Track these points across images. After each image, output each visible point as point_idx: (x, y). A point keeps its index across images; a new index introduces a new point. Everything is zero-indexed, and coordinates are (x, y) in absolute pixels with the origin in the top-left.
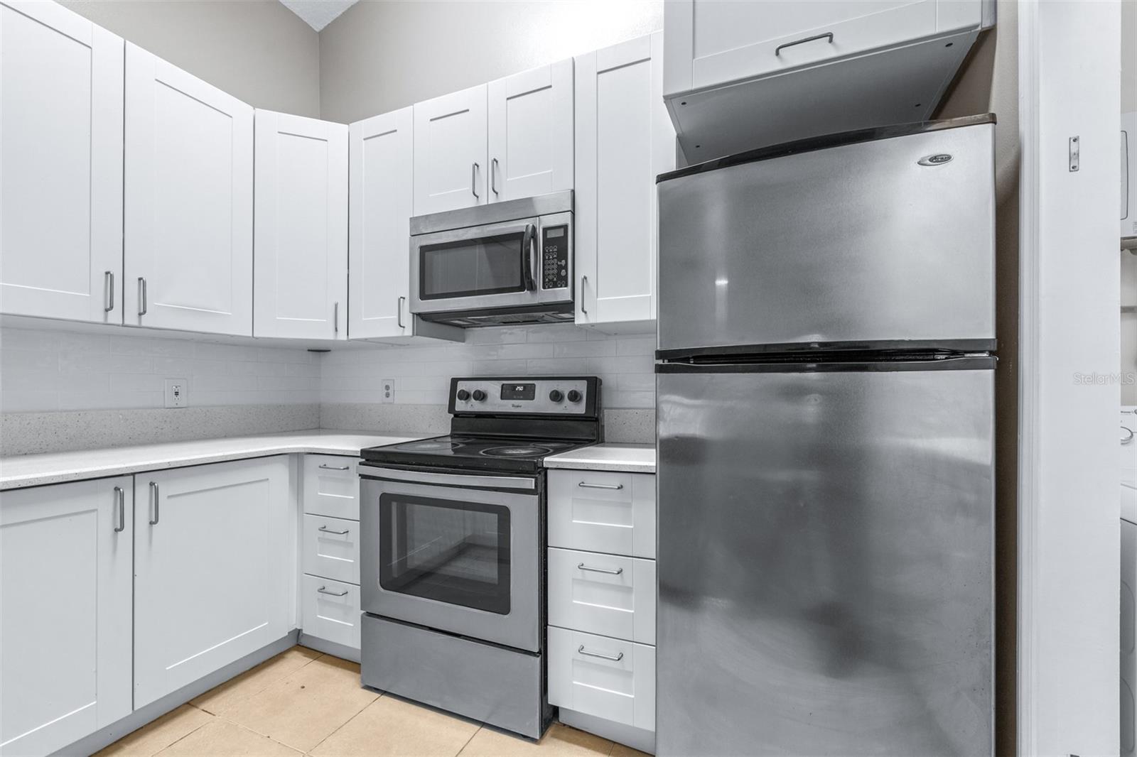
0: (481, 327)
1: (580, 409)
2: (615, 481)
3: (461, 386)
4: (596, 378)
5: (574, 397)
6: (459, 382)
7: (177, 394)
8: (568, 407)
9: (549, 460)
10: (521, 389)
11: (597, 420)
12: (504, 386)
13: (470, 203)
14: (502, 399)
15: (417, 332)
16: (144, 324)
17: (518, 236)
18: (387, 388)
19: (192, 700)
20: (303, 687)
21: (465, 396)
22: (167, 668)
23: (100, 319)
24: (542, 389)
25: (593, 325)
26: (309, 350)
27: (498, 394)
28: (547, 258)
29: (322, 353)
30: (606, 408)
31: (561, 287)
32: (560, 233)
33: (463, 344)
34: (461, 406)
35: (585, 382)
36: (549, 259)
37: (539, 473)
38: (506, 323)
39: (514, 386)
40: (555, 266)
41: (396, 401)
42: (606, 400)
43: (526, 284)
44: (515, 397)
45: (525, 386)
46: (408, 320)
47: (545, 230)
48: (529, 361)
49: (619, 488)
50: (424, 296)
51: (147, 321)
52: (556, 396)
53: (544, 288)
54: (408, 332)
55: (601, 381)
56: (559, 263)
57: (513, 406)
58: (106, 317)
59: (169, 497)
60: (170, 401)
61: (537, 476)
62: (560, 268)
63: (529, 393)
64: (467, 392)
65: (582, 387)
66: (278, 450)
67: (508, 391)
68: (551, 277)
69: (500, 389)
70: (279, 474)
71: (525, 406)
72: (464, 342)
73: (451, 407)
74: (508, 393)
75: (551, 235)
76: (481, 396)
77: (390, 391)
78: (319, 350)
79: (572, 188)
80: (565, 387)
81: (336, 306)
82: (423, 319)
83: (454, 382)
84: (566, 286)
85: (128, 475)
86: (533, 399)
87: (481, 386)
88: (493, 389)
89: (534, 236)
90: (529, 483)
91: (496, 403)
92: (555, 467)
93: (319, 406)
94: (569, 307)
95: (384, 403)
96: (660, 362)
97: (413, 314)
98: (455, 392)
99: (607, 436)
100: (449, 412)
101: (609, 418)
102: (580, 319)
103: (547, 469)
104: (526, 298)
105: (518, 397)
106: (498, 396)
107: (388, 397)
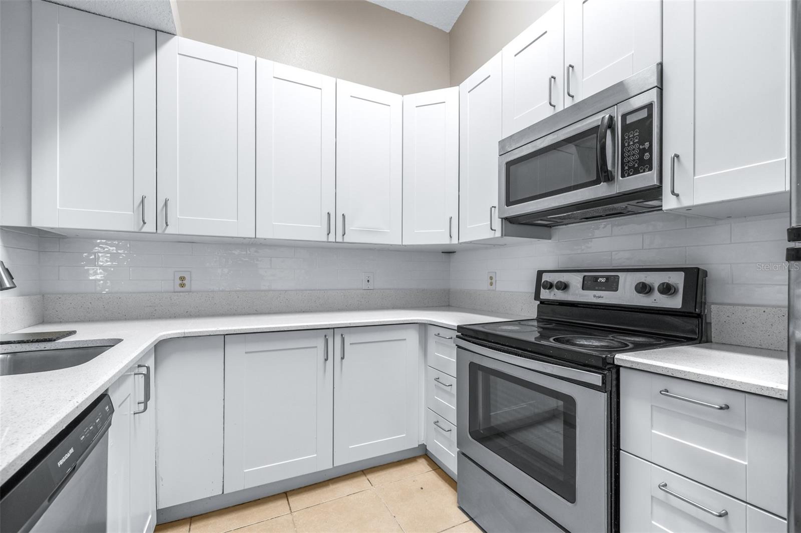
0: (566, 225)
1: (676, 302)
2: (718, 398)
3: (546, 277)
4: (698, 269)
5: (667, 289)
6: (544, 274)
7: (368, 281)
8: (659, 301)
9: (621, 358)
10: (603, 280)
11: (699, 316)
12: (586, 278)
14: (583, 289)
15: (505, 233)
16: (345, 241)
17: (594, 130)
18: (491, 278)
19: (365, 470)
20: (422, 488)
21: (550, 286)
22: (350, 447)
24: (628, 282)
25: (689, 209)
26: (442, 252)
27: (580, 285)
28: (626, 145)
29: (451, 254)
30: (713, 303)
31: (644, 171)
32: (644, 114)
33: (550, 241)
34: (545, 294)
35: (682, 274)
36: (629, 145)
37: (609, 370)
38: (588, 219)
39: (597, 278)
40: (637, 151)
41: (497, 289)
42: (713, 294)
43: (604, 176)
44: (597, 288)
45: (608, 278)
46: (497, 224)
47: (624, 117)
48: (613, 253)
49: (721, 408)
50: (509, 203)
51: (347, 239)
52: (644, 289)
53: (623, 176)
54: (498, 234)
55: (705, 273)
56: (641, 147)
57: (595, 296)
58: (328, 238)
59: (351, 344)
60: (365, 285)
61: (606, 372)
62: (643, 151)
63: (612, 284)
64: (550, 283)
65: (677, 280)
66: (412, 320)
67: (589, 282)
68: (631, 164)
69: (582, 280)
70: (412, 337)
71: (607, 297)
72: (550, 239)
73: (537, 296)
74: (590, 284)
75: (630, 120)
76: (564, 287)
77: (493, 281)
78: (449, 252)
79: (659, 61)
80: (656, 279)
81: (451, 218)
82: (511, 222)
83: (540, 273)
84: (651, 169)
85: (331, 328)
86: (616, 290)
87: (564, 277)
88: (576, 280)
89: (611, 124)
90: (596, 379)
91: (578, 294)
92: (628, 366)
93: (449, 290)
94: (655, 192)
95: (489, 290)
96: (795, 245)
97: (502, 219)
98: (540, 284)
99: (714, 334)
100: (535, 299)
101: (716, 315)
102: (669, 203)
103: (618, 367)
104: (601, 190)
105: (600, 288)
106: (579, 287)
107: (491, 285)
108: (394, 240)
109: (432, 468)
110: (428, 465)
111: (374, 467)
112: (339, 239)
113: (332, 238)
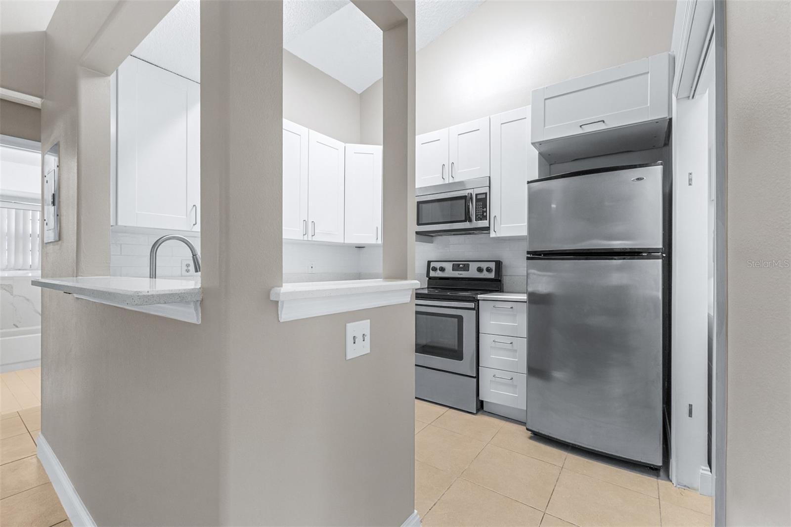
0: (441, 236)
1: (492, 275)
2: (510, 305)
3: (432, 264)
4: (500, 261)
5: (489, 270)
6: (431, 263)
7: (312, 267)
8: (485, 275)
9: (480, 297)
10: (461, 266)
11: (500, 281)
12: (454, 265)
13: (441, 182)
14: (453, 270)
17: (464, 197)
21: (435, 269)
23: (302, 239)
24: (473, 267)
25: (499, 237)
26: (356, 247)
27: (451, 269)
30: (505, 276)
31: (484, 220)
32: (484, 196)
34: (432, 274)
35: (494, 263)
36: (478, 208)
37: (476, 302)
38: (454, 235)
39: (459, 265)
40: (481, 211)
42: (504, 272)
43: (468, 219)
44: (459, 270)
45: (464, 265)
47: (476, 195)
49: (511, 308)
50: (419, 224)
51: (314, 239)
52: (480, 270)
53: (476, 221)
55: (502, 262)
56: (483, 210)
57: (459, 274)
58: (303, 238)
62: (483, 212)
63: (466, 268)
64: (436, 267)
65: (493, 265)
68: (479, 216)
69: (452, 266)
71: (464, 274)
72: (432, 243)
73: (428, 275)
74: (456, 268)
75: (479, 197)
76: (442, 269)
78: (360, 247)
79: (489, 175)
80: (484, 266)
81: (377, 228)
83: (429, 262)
84: (486, 220)
86: (468, 271)
87: (443, 265)
88: (448, 266)
89: (471, 198)
90: (472, 305)
91: (450, 273)
92: (483, 299)
93: (360, 274)
94: (488, 229)
96: (529, 256)
97: (417, 232)
98: (429, 267)
99: (505, 288)
100: (427, 277)
101: (506, 280)
102: (493, 235)
103: (479, 300)
104: (467, 225)
105: (461, 270)
112: (310, 238)
113: (306, 238)
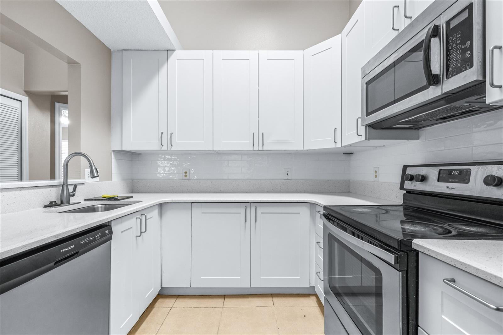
0: (430, 125)
3: (409, 171)
6: (408, 169)
7: (287, 174)
9: (417, 243)
10: (456, 173)
12: (442, 171)
14: (438, 181)
15: (368, 137)
16: (264, 149)
18: (376, 172)
19: (273, 294)
20: (305, 316)
21: (412, 178)
22: (261, 277)
26: (344, 154)
27: (436, 177)
28: (450, 48)
29: (351, 154)
31: (466, 69)
32: (464, 16)
33: (418, 141)
34: (409, 185)
36: (452, 48)
37: (406, 252)
39: (451, 171)
40: (459, 52)
41: (380, 181)
44: (450, 180)
45: (460, 171)
46: (362, 130)
47: (448, 23)
48: (474, 148)
49: (498, 310)
50: (368, 114)
53: (448, 77)
54: (363, 138)
56: (463, 47)
57: (448, 188)
58: (253, 148)
59: (261, 213)
60: (285, 177)
62: (465, 51)
63: (464, 177)
64: (412, 175)
67: (444, 175)
68: (455, 64)
69: (437, 173)
70: (305, 212)
71: (458, 189)
72: (418, 139)
73: (402, 188)
76: (423, 179)
77: (377, 174)
78: (349, 154)
81: (335, 129)
82: (374, 128)
83: (405, 168)
84: (471, 66)
86: (468, 182)
87: (423, 171)
88: (433, 173)
89: (436, 32)
91: (434, 185)
93: (349, 181)
95: (374, 181)
98: (406, 177)
102: (492, 96)
105: (453, 180)
106: (435, 179)
107: (376, 177)
108: (298, 147)
109: (318, 304)
110: (317, 302)
111: (280, 294)
112: (260, 148)
113: (256, 148)
